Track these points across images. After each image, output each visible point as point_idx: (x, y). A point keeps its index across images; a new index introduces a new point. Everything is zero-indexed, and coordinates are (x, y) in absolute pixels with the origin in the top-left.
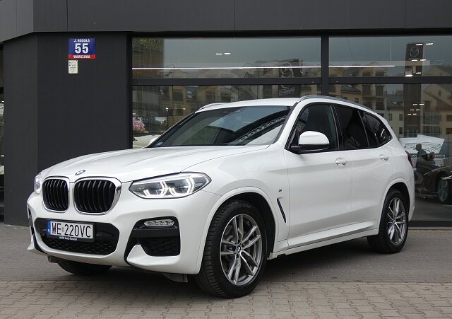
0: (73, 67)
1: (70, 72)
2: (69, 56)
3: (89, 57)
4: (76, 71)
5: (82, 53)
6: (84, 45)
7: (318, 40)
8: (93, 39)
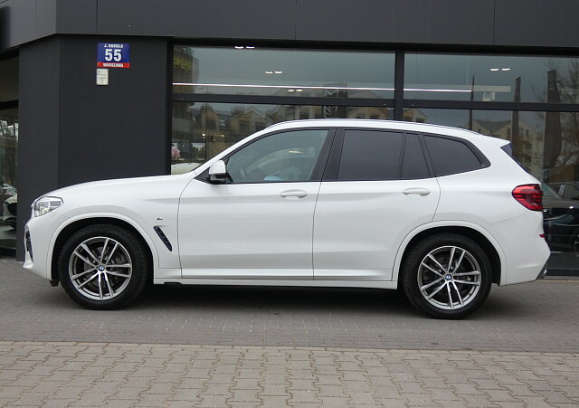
0: (102, 77)
1: (99, 82)
2: (98, 64)
3: (121, 65)
4: (105, 82)
5: (113, 61)
6: (116, 51)
7: (391, 57)
8: (127, 45)
